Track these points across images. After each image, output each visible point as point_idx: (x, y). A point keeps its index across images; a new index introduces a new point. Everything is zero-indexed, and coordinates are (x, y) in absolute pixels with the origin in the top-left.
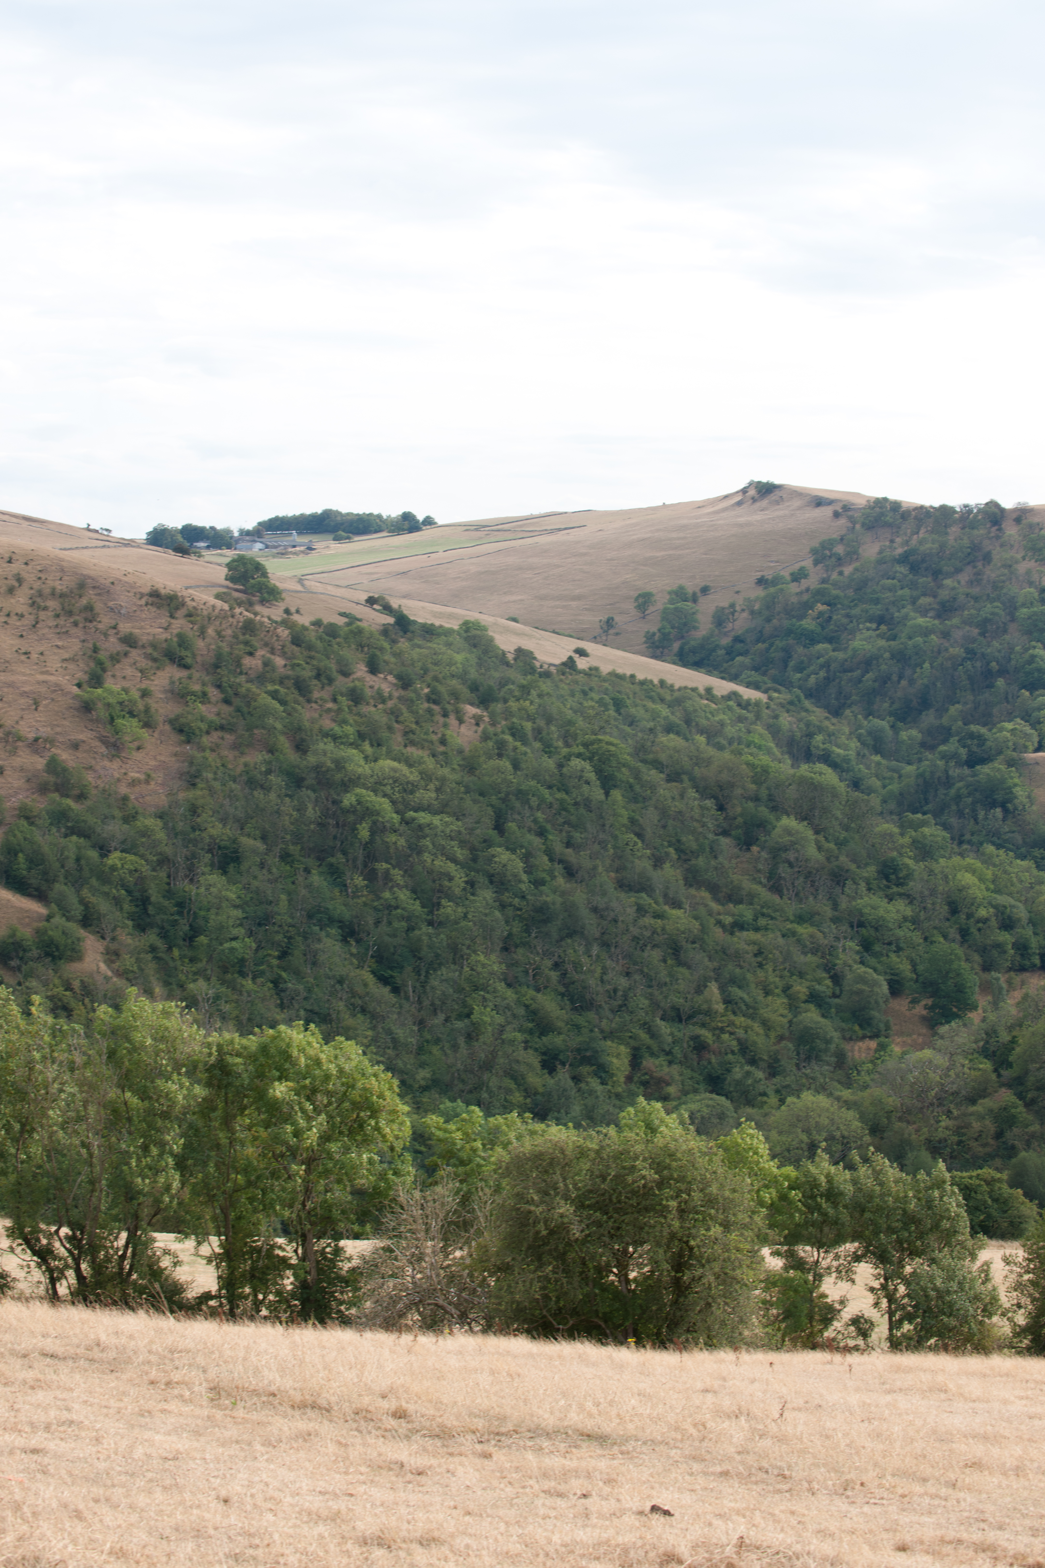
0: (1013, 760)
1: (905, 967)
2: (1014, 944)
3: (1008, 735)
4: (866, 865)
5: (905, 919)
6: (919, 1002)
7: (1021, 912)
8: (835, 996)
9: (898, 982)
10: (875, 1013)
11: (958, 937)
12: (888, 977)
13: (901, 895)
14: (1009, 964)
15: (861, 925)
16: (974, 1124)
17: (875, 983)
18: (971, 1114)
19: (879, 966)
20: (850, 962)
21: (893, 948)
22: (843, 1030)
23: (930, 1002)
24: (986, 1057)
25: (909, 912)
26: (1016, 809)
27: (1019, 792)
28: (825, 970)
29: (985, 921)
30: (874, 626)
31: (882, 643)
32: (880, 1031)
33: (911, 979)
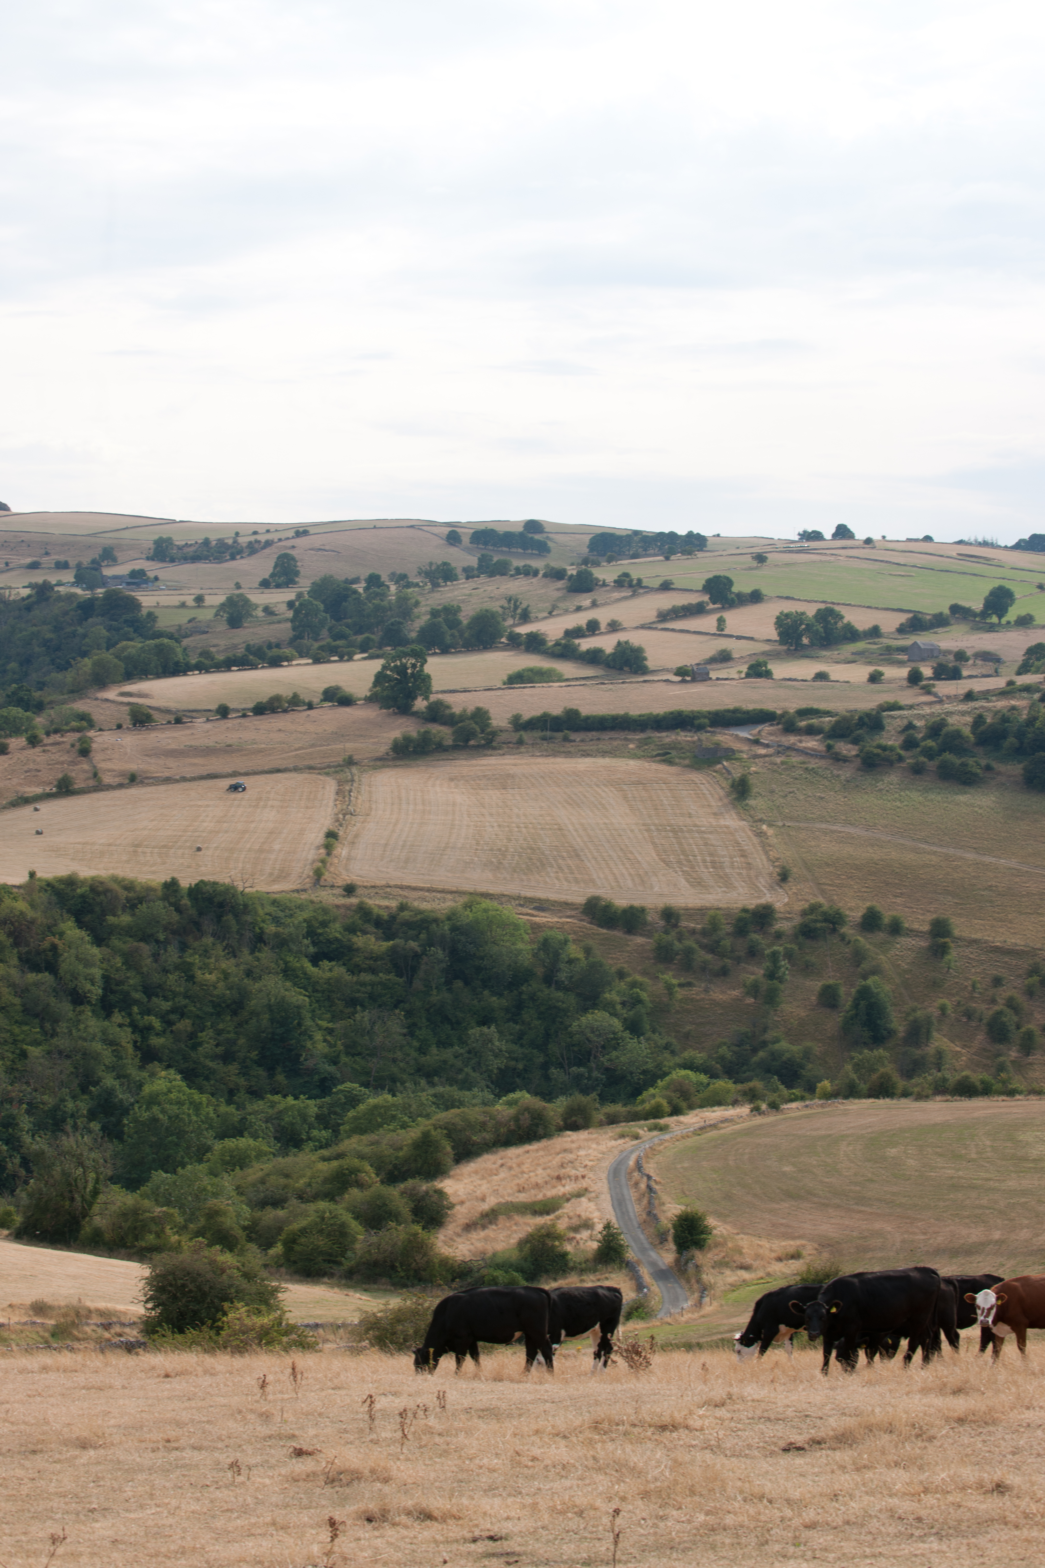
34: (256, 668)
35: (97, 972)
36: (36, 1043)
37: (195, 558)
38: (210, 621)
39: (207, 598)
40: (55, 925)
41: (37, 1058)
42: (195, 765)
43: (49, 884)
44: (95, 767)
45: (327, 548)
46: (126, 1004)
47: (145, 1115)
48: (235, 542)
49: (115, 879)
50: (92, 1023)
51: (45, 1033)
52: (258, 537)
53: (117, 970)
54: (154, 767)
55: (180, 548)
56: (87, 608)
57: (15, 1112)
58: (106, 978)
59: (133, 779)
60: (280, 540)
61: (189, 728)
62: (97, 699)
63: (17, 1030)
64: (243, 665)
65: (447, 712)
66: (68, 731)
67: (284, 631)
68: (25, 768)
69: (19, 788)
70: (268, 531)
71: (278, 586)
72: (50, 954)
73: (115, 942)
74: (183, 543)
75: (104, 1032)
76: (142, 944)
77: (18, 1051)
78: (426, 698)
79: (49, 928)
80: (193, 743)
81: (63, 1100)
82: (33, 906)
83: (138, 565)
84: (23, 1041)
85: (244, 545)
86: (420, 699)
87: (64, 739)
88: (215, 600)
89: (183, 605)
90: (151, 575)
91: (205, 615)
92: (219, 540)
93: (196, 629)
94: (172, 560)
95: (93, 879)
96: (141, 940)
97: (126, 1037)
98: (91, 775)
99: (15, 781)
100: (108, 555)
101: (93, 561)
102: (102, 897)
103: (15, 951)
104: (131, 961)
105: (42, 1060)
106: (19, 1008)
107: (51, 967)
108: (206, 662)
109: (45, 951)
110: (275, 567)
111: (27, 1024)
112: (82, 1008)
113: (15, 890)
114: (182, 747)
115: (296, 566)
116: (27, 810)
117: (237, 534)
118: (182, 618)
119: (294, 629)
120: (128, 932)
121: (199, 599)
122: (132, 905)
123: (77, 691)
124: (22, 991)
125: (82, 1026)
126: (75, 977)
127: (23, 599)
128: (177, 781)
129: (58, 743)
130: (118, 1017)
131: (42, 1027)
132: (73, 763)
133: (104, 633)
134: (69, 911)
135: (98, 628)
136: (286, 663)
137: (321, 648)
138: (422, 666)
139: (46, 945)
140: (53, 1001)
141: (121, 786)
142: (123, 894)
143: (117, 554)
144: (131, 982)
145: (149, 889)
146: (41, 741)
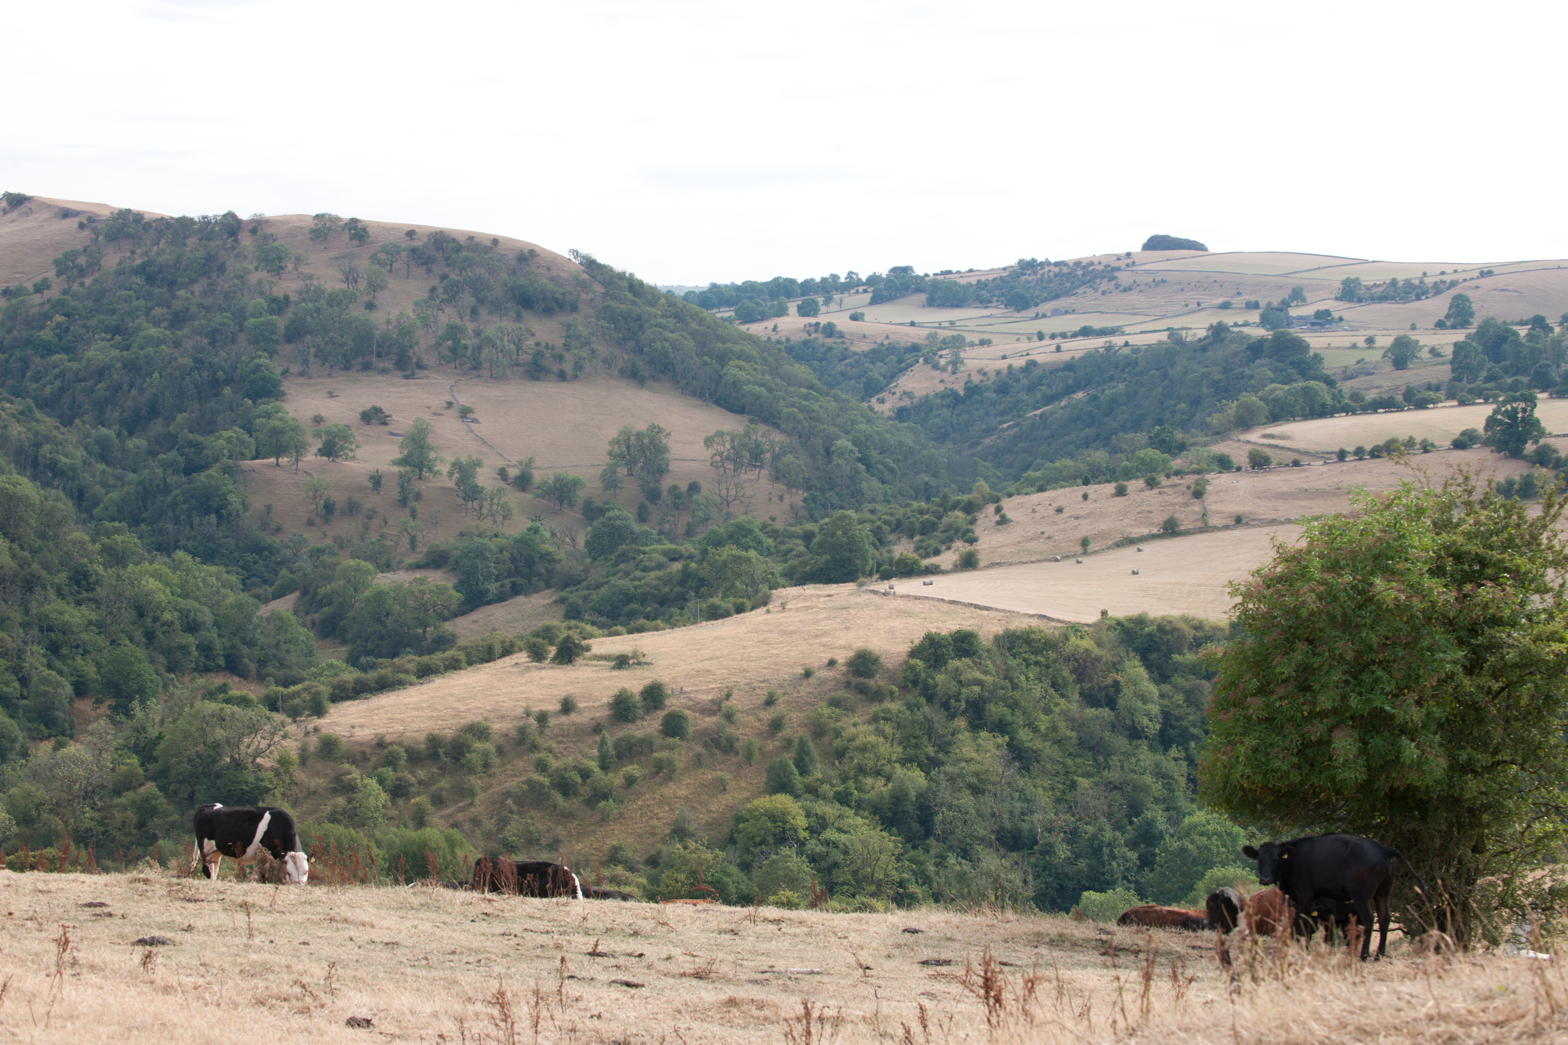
0: (229, 467)
1: (90, 669)
2: (197, 646)
3: (224, 443)
4: (58, 571)
5: (90, 623)
6: (102, 702)
7: (206, 615)
8: (22, 697)
9: (83, 683)
10: (60, 714)
11: (144, 640)
12: (74, 679)
13: (89, 600)
14: (193, 665)
15: (50, 629)
16: (117, 815)
17: (58, 685)
18: (116, 806)
19: (66, 670)
20: (37, 664)
21: (81, 651)
22: (29, 730)
23: (112, 702)
24: (136, 753)
25: (93, 616)
26: (230, 514)
27: (232, 498)
28: (13, 673)
29: (170, 624)
30: (109, 336)
31: (115, 353)
32: (64, 730)
33: (96, 681)
34: (1402, 410)
35: (1154, 709)
36: (1087, 775)
37: (1382, 298)
38: (1377, 362)
39: (1377, 338)
40: (1119, 662)
41: (1087, 789)
42: (1302, 507)
43: (1119, 623)
44: (1205, 509)
45: (1510, 288)
46: (1184, 738)
47: (1175, 845)
48: (1421, 282)
49: (1185, 620)
50: (1146, 757)
51: (1097, 765)
52: (1444, 278)
53: (1178, 706)
54: (1263, 509)
55: (1368, 288)
56: (1256, 349)
57: (1052, 840)
58: (1166, 714)
59: (1239, 521)
60: (1465, 280)
61: (1305, 470)
62: (1239, 441)
63: (1069, 762)
64: (1389, 407)
65: (1554, 455)
66: (1189, 473)
67: (1443, 373)
68: (1138, 510)
69: (1129, 530)
70: (1455, 271)
71: (1453, 327)
72: (1112, 690)
73: (1178, 680)
74: (1372, 283)
75: (1157, 765)
76: (1204, 682)
77: (1068, 782)
78: (1536, 442)
79: (1114, 664)
80: (1305, 486)
81: (1101, 830)
82: (1099, 644)
83: (1322, 306)
84: (1075, 773)
85: (1430, 285)
86: (1530, 442)
87: (1182, 482)
88: (1385, 341)
89: (1354, 346)
90: (1336, 315)
91: (1374, 356)
92: (1406, 280)
93: (1363, 370)
94: (1360, 301)
95: (1163, 618)
96: (1204, 678)
97: (1178, 771)
98: (1200, 516)
99: (1126, 522)
100: (1297, 295)
101: (1283, 302)
102: (1169, 636)
103: (1078, 687)
104: (1191, 697)
105: (1091, 792)
106: (1075, 741)
107: (1111, 703)
108: (1353, 404)
109: (1106, 687)
110: (1450, 308)
111: (1080, 757)
112: (1140, 741)
113: (1086, 628)
114: (1293, 490)
115: (1470, 307)
116: (1131, 550)
117: (1425, 274)
118: (1350, 360)
119: (1453, 371)
120: (1192, 669)
121: (1370, 341)
122: (1197, 643)
123: (1221, 434)
124: (1077, 725)
125: (1133, 760)
126: (1131, 712)
127: (1200, 340)
128: (1282, 523)
129: (1175, 486)
130: (1174, 752)
131: (1095, 760)
132: (1186, 505)
133: (1270, 374)
134: (1135, 650)
135: (1263, 368)
136: (1431, 406)
137: (1470, 391)
138: (1532, 410)
139: (1109, 681)
140: (1107, 734)
141: (1226, 527)
142: (1190, 633)
143: (1306, 294)
144: (1191, 718)
145: (1217, 629)
146: (1159, 483)
